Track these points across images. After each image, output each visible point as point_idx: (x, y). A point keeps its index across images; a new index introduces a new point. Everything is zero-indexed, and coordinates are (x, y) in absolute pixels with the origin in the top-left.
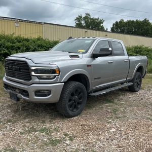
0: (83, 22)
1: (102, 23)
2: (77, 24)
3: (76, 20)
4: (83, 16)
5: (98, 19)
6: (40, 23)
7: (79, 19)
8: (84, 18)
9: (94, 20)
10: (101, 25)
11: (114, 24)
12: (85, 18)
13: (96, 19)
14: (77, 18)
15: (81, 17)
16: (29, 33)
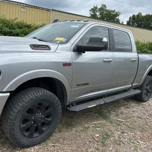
0: (98, 14)
1: (118, 15)
2: (92, 15)
3: (91, 10)
4: (99, 7)
5: (113, 11)
6: (48, 10)
7: (94, 10)
8: (99, 9)
9: (110, 12)
10: (117, 18)
11: (130, 18)
12: (101, 9)
13: (112, 11)
14: (93, 9)
15: (96, 8)
16: (36, 20)
